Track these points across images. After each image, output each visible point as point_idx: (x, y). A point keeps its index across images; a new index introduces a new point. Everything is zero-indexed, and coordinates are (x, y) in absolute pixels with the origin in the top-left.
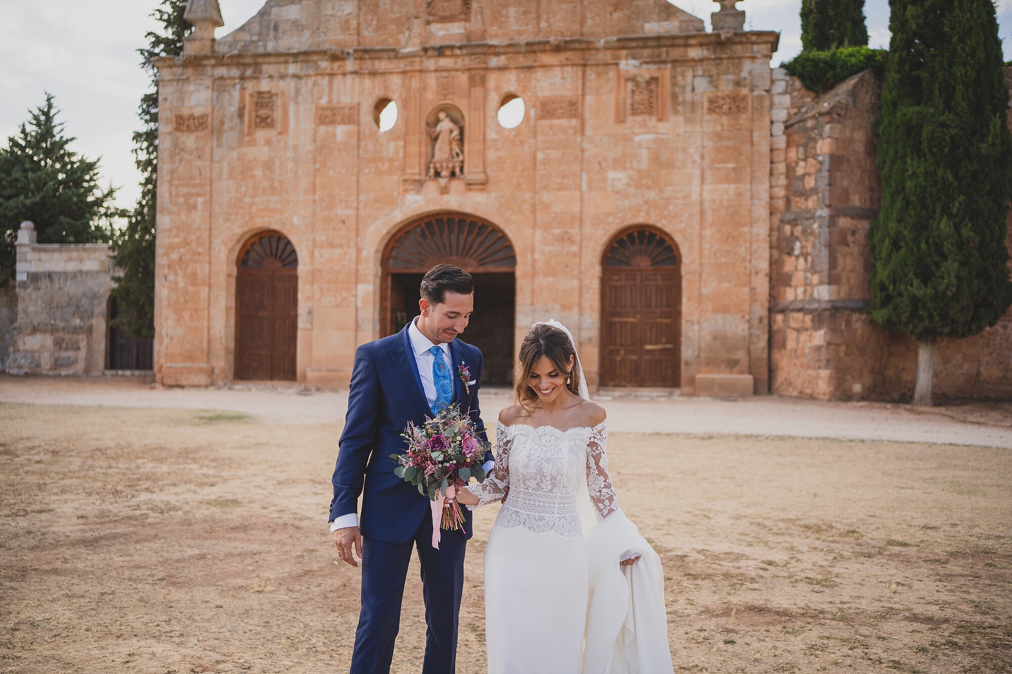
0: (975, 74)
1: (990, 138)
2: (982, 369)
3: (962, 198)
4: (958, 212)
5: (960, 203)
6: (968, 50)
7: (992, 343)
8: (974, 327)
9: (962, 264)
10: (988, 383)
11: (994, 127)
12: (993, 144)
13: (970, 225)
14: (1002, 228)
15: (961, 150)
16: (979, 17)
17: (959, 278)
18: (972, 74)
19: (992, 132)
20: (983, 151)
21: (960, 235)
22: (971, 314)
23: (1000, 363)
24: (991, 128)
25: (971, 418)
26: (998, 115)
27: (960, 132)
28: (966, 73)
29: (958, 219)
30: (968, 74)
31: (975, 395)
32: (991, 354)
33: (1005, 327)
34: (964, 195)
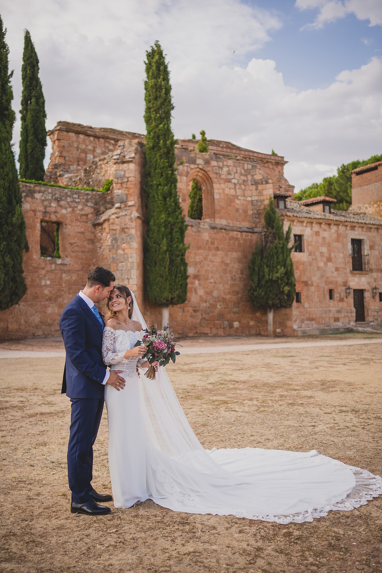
0: (8, 185)
1: (16, 216)
2: (9, 325)
3: (5, 243)
4: (3, 250)
5: (4, 245)
6: (5, 172)
7: (13, 312)
8: (10, 304)
9: (6, 274)
10: (12, 332)
11: (18, 210)
12: (17, 218)
13: (9, 256)
14: (21, 258)
15: (4, 219)
16: (9, 158)
17: (4, 281)
18: (7, 184)
19: (17, 213)
20: (14, 221)
21: (4, 261)
22: (9, 299)
23: (17, 322)
24: (16, 210)
25: (12, 348)
26: (19, 205)
27: (3, 212)
28: (5, 183)
29: (3, 253)
30: (6, 184)
31: (6, 338)
32: (13, 318)
33: (19, 305)
34: (5, 241)
